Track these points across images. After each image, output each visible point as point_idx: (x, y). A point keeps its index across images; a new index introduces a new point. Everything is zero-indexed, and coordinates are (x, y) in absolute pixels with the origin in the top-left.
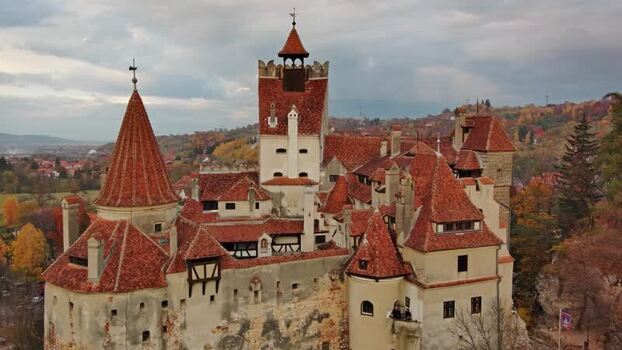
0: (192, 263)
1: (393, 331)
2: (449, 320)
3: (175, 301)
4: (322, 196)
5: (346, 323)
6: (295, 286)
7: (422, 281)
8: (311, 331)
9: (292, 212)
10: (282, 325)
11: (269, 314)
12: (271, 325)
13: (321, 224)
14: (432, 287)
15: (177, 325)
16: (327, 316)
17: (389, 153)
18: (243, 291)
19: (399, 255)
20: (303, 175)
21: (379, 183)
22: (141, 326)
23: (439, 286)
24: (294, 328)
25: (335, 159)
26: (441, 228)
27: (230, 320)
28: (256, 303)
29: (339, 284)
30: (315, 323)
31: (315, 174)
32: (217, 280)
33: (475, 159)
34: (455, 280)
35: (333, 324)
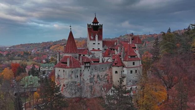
0: (86, 63)
1: (121, 76)
2: (132, 74)
3: (82, 70)
4: (103, 53)
5: (112, 76)
6: (102, 69)
7: (127, 67)
8: (105, 78)
9: (97, 57)
10: (100, 76)
11: (98, 74)
12: (98, 76)
13: (103, 59)
14: (129, 68)
15: (83, 75)
16: (108, 75)
17: (117, 44)
18: (94, 69)
19: (122, 62)
20: (99, 49)
21: (117, 49)
22: (77, 75)
23: (130, 68)
24: (102, 77)
25: (105, 45)
26: (130, 57)
27: (91, 75)
28: (96, 72)
29: (110, 69)
30: (106, 76)
31: (101, 48)
32: (89, 67)
33: (135, 45)
34: (132, 67)
35: (109, 76)
